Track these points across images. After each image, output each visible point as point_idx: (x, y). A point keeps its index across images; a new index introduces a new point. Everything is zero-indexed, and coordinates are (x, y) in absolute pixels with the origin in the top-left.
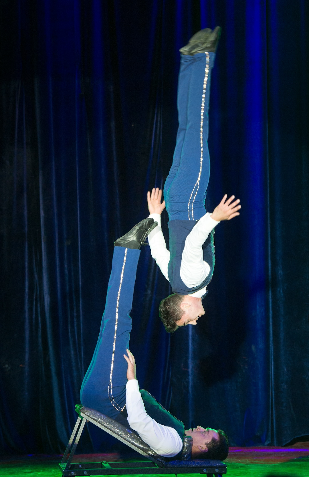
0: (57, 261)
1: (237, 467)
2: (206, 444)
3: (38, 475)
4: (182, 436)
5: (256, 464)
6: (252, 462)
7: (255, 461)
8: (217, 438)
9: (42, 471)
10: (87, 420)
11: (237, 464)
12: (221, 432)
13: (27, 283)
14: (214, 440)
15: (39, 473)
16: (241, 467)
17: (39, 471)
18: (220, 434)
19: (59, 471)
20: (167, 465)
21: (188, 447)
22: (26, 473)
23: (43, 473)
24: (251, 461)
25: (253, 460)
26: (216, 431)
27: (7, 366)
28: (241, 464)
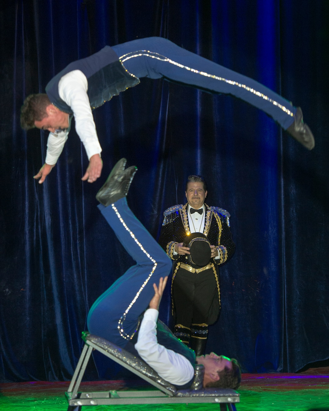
0: (59, 181)
1: (249, 395)
2: (218, 372)
3: (43, 403)
4: (194, 363)
5: (269, 392)
6: (265, 390)
7: (268, 389)
8: (230, 367)
9: (46, 400)
10: (93, 348)
11: (249, 391)
12: (234, 361)
13: (27, 203)
14: (226, 369)
15: (43, 402)
16: (254, 394)
17: (43, 400)
18: (233, 363)
19: (64, 399)
20: (177, 394)
21: (199, 376)
22: (29, 401)
23: (47, 401)
24: (264, 388)
25: (266, 387)
26: (229, 359)
27: (7, 290)
28: (253, 392)
